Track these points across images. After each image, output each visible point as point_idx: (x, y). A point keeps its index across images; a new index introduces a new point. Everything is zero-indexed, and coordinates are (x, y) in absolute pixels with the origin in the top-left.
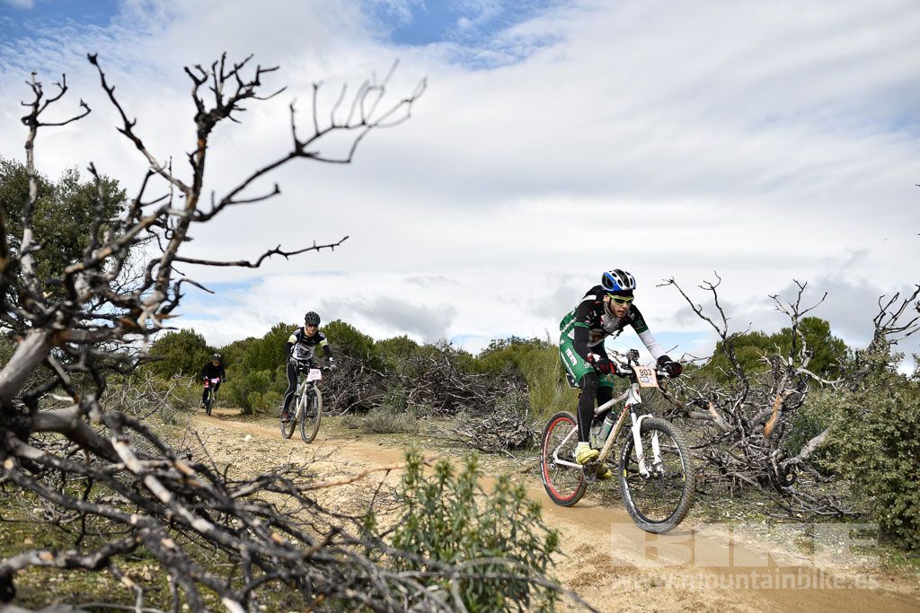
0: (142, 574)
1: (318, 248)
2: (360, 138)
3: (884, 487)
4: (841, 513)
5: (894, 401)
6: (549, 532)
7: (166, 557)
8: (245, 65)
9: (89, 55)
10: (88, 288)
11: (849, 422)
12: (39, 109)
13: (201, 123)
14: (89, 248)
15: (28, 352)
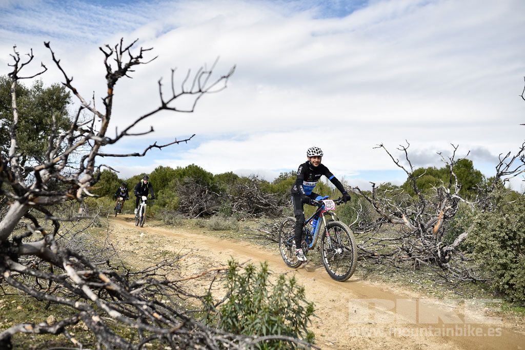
0: (83, 326)
1: (178, 142)
2: (198, 98)
3: (499, 267)
4: (474, 280)
5: (505, 218)
6: (309, 304)
7: (95, 329)
8: (134, 44)
9: (45, 43)
10: (48, 174)
11: (480, 230)
12: (18, 69)
13: (110, 79)
14: (48, 152)
15: (15, 211)
